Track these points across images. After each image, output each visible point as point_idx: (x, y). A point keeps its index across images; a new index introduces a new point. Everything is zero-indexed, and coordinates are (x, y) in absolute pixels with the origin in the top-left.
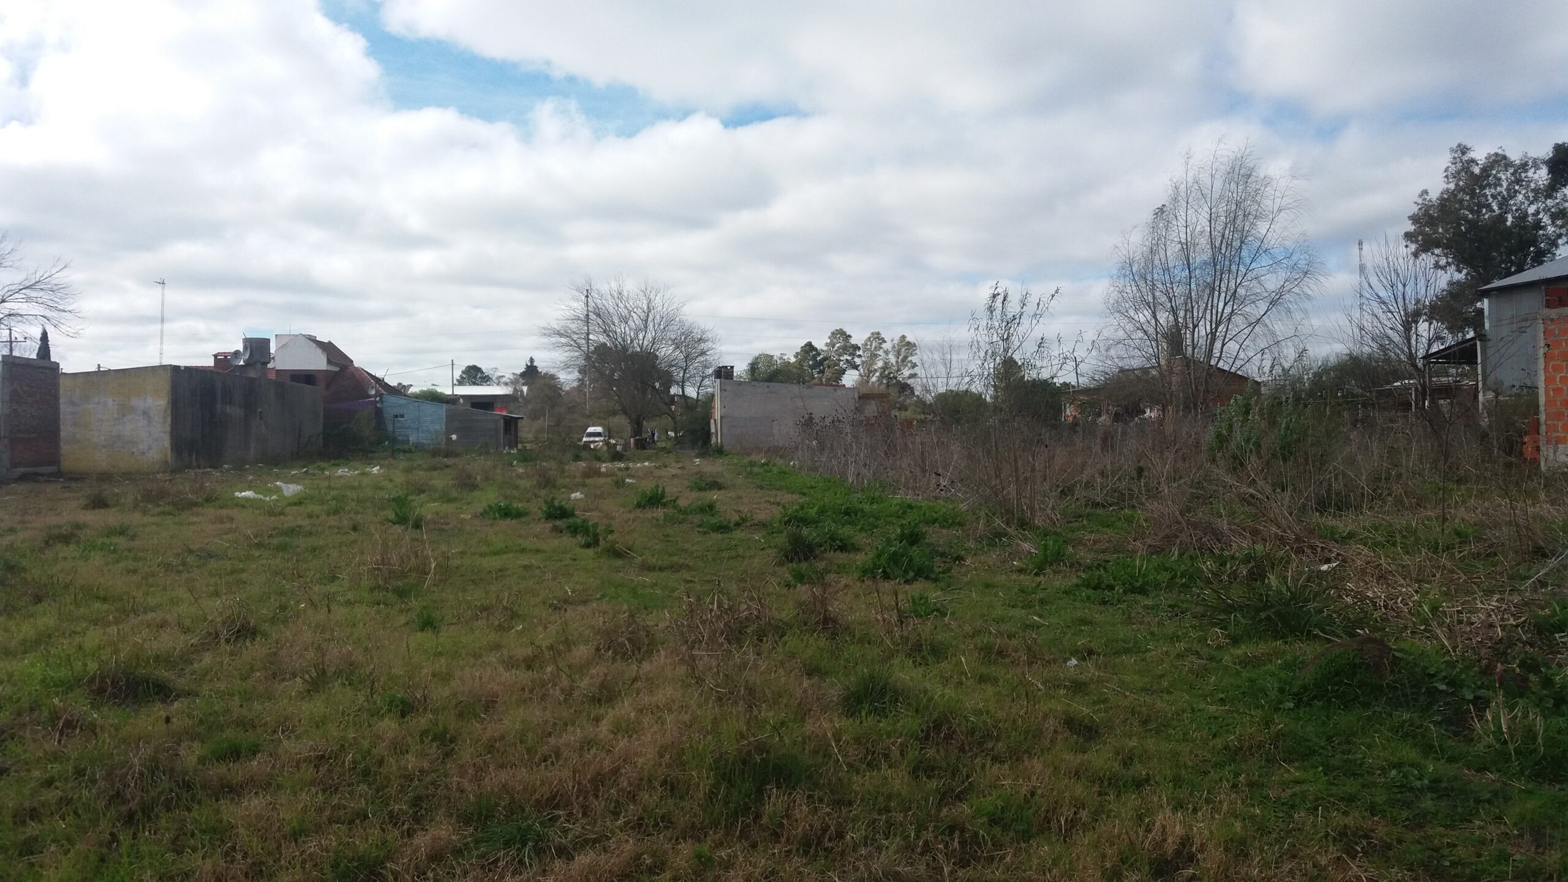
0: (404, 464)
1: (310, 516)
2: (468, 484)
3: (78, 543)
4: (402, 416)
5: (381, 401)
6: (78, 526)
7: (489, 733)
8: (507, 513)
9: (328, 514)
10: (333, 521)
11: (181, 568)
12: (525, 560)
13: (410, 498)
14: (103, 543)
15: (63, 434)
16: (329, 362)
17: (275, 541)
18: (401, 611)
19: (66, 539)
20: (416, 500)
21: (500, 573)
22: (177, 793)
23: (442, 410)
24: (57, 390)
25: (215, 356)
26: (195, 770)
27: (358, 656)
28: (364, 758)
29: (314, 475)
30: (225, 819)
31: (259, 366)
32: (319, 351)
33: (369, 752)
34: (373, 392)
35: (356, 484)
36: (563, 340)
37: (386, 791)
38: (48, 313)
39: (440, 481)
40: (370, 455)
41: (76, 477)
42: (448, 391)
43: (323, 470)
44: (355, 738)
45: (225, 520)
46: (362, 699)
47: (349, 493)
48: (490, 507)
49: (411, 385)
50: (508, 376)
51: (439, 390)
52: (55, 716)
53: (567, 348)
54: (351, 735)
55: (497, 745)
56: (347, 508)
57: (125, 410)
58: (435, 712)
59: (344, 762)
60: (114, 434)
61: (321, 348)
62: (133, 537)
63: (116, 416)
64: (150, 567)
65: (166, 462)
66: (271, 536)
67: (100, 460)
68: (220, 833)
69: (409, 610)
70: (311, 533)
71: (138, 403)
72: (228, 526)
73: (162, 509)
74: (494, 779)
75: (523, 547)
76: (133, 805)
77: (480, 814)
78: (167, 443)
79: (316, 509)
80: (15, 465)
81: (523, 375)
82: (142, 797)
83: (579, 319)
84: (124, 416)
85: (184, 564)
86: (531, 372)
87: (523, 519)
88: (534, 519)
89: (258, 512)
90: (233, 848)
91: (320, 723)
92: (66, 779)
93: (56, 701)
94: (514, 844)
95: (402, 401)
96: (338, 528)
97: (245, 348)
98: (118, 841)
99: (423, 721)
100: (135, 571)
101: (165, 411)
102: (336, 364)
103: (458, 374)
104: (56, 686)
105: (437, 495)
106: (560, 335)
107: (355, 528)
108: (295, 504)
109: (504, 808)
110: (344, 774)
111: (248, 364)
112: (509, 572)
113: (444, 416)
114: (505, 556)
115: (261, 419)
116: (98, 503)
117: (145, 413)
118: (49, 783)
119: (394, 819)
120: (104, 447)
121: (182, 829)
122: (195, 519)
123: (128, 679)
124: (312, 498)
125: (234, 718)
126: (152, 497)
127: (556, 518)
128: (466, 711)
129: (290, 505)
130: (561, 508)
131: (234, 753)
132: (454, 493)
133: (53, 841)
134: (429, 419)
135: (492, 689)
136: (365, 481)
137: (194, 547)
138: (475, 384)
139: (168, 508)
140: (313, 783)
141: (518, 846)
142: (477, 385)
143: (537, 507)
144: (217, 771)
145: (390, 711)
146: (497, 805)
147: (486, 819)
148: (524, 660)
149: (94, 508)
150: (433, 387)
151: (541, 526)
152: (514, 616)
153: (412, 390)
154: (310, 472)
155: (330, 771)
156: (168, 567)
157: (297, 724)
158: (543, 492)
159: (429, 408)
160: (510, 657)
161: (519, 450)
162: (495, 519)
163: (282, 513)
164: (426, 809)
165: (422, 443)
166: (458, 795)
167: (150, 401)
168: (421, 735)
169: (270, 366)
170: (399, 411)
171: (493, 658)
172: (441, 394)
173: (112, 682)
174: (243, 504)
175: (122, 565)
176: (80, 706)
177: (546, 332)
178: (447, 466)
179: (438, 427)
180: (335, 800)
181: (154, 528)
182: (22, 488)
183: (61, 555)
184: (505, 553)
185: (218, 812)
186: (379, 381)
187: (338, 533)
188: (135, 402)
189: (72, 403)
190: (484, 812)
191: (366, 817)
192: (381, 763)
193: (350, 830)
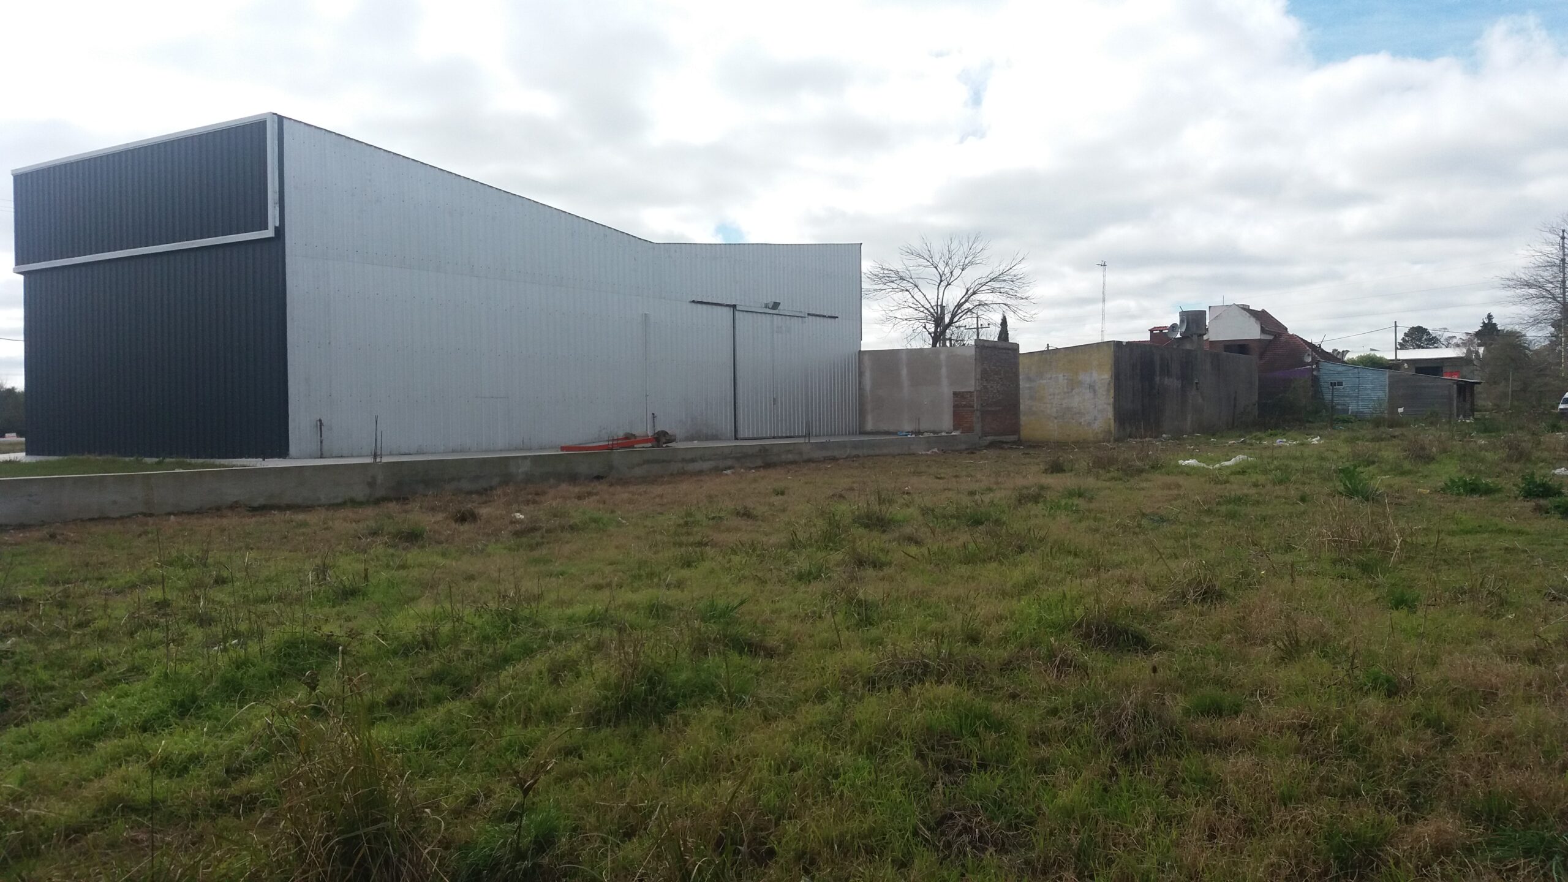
0: (1344, 435)
1: (1256, 485)
2: (1422, 456)
3: (1045, 501)
4: (1340, 384)
5: (1318, 369)
6: (1042, 488)
7: (1492, 729)
8: (1473, 489)
9: (1274, 484)
10: (1279, 490)
11: (1137, 530)
12: (1504, 542)
13: (1359, 469)
14: (1066, 504)
15: (1022, 407)
16: (1263, 331)
17: (1223, 509)
18: (1369, 586)
19: (1036, 499)
20: (1365, 472)
21: (1476, 555)
22: (1166, 741)
23: (1385, 376)
24: (1017, 369)
25: (1151, 331)
26: (1181, 722)
27: (1329, 628)
28: (1351, 733)
29: (1251, 445)
30: (1213, 771)
31: (1195, 337)
32: (1253, 320)
33: (1356, 728)
34: (1309, 360)
35: (1298, 454)
36: (1533, 291)
37: (1378, 771)
38: (1009, 301)
39: (1389, 453)
40: (1307, 425)
41: (1034, 445)
42: (1389, 356)
43: (1260, 439)
44: (1339, 712)
45: (1172, 487)
46: (1341, 674)
47: (1293, 464)
48: (1452, 481)
49: (1348, 351)
50: (1460, 336)
51: (1378, 355)
52: (1051, 655)
53: (1537, 301)
54: (1334, 708)
55: (1506, 741)
56: (1293, 478)
57: (1073, 384)
58: (1427, 696)
59: (1329, 734)
60: (1064, 406)
61: (1254, 317)
62: (1091, 500)
63: (1066, 390)
64: (1109, 527)
65: (1110, 432)
66: (1218, 504)
67: (1052, 430)
68: (1209, 784)
69: (1377, 586)
70: (1258, 502)
71: (1085, 377)
72: (1176, 492)
73: (1112, 474)
74: (1505, 780)
75: (1500, 527)
76: (1129, 743)
77: (1490, 813)
78: (1110, 414)
79: (1262, 479)
80: (985, 434)
81: (1478, 334)
82: (1135, 739)
83: (1553, 265)
84: (1072, 389)
85: (1139, 526)
86: (1489, 331)
87: (1497, 496)
88: (1509, 497)
89: (1203, 480)
90: (1224, 801)
91: (1300, 691)
92: (1068, 711)
93: (1052, 640)
94: (1537, 854)
95: (1340, 369)
96: (1286, 498)
97: (1182, 321)
98: (1117, 775)
99: (1414, 705)
100: (1097, 530)
101: (1109, 384)
102: (1269, 333)
103: (1400, 336)
104: (1050, 627)
105: (1388, 467)
106: (1529, 285)
107: (1303, 499)
108: (1239, 473)
109: (1521, 812)
110: (1331, 747)
111: (1185, 337)
112: (1487, 554)
113: (1387, 383)
114: (1479, 536)
115: (1197, 389)
116: (1056, 468)
117: (1092, 387)
118: (1054, 712)
119: (1389, 802)
120: (1056, 418)
121: (1173, 774)
122: (1144, 485)
123: (1110, 628)
124: (1254, 467)
125: (1212, 676)
126: (1101, 464)
127: (1538, 496)
128: (1461, 699)
129: (1233, 473)
130: (1543, 485)
131: (1215, 710)
132: (1407, 466)
133: (1062, 765)
134: (1369, 386)
135: (1490, 680)
136: (1307, 452)
137: (1148, 511)
138: (1419, 347)
139: (1116, 474)
140: (1297, 750)
141: (1541, 857)
142: (1423, 348)
143: (1511, 483)
144: (1203, 725)
145: (1374, 688)
146: (1510, 807)
147: (1498, 819)
148: (1526, 653)
149: (1052, 472)
150: (1372, 353)
151: (1520, 504)
152: (1503, 603)
153: (1348, 357)
154: (1248, 441)
155: (1314, 741)
156: (1125, 528)
157: (1275, 690)
158: (1516, 467)
159: (1370, 374)
160: (1508, 648)
161: (1476, 419)
162: (1459, 494)
163: (1227, 482)
164: (1424, 797)
165: (1362, 412)
166: (1462, 789)
167: (1095, 375)
168: (1413, 718)
169: (1205, 337)
170: (1336, 379)
171: (1485, 647)
172: (1381, 359)
173: (1097, 630)
174: (1188, 472)
175: (1084, 524)
176: (1073, 649)
177: (1511, 283)
178: (1394, 437)
179: (1381, 394)
180: (1323, 771)
181: (1107, 492)
182: (991, 453)
183: (1032, 512)
184: (1477, 532)
185: (1206, 765)
186: (1316, 349)
187: (1285, 503)
188: (1082, 377)
189: (1029, 379)
190: (1496, 814)
191: (1358, 794)
192: (1369, 740)
193: (1342, 804)
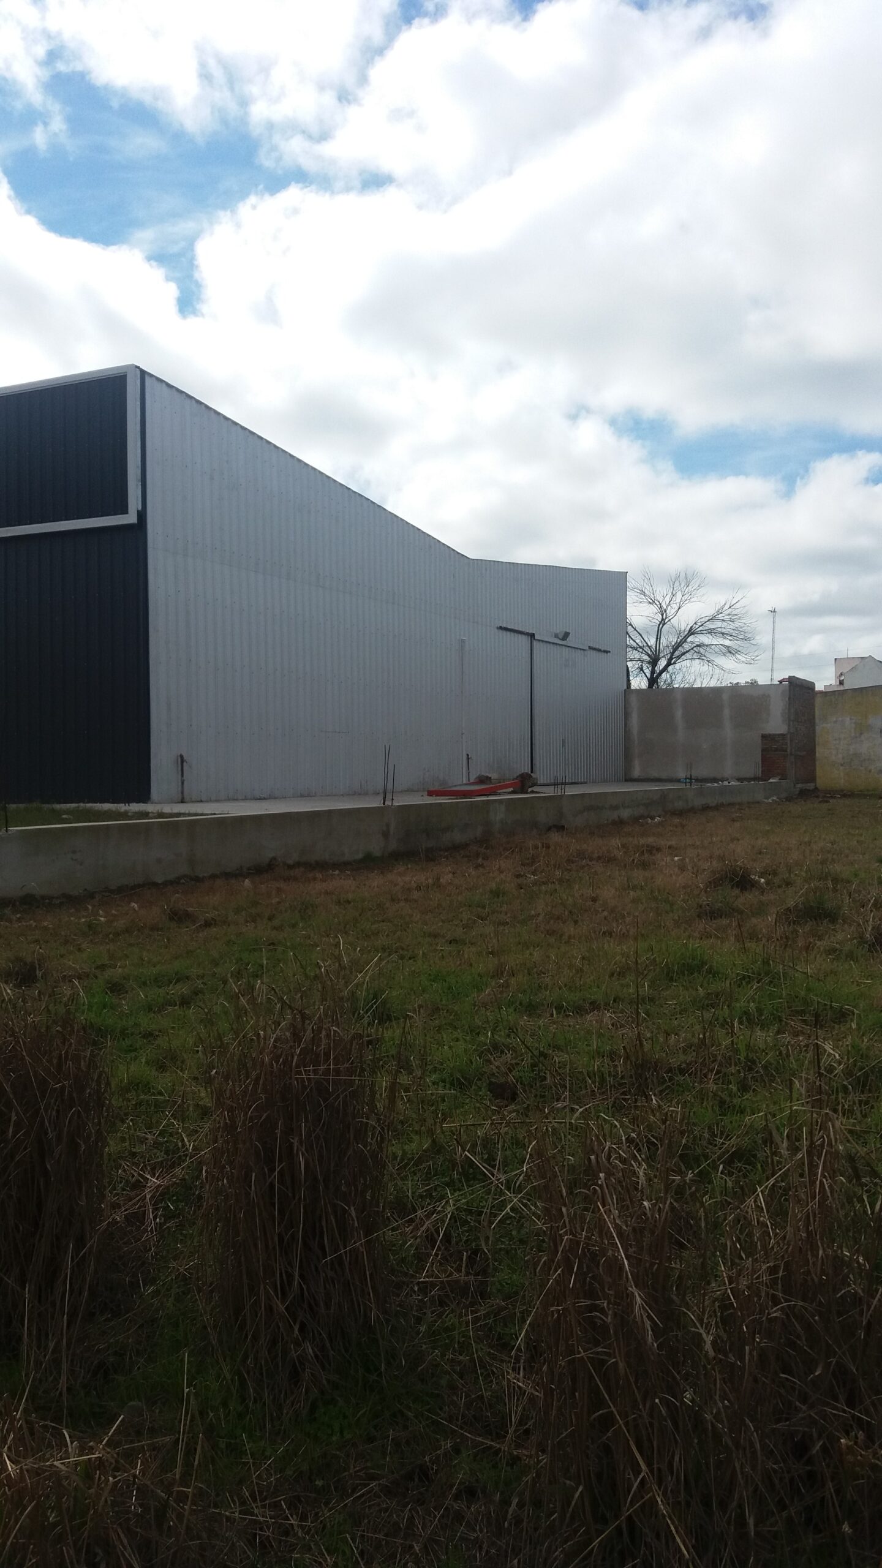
15: (817, 754)
24: (813, 709)
41: (831, 795)
57: (862, 729)
60: (853, 752)
63: (853, 735)
67: (837, 778)
80: (797, 781)
84: (861, 734)
120: (842, 765)
